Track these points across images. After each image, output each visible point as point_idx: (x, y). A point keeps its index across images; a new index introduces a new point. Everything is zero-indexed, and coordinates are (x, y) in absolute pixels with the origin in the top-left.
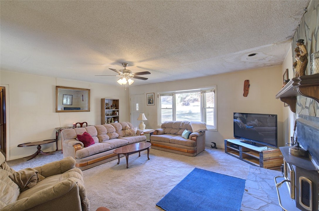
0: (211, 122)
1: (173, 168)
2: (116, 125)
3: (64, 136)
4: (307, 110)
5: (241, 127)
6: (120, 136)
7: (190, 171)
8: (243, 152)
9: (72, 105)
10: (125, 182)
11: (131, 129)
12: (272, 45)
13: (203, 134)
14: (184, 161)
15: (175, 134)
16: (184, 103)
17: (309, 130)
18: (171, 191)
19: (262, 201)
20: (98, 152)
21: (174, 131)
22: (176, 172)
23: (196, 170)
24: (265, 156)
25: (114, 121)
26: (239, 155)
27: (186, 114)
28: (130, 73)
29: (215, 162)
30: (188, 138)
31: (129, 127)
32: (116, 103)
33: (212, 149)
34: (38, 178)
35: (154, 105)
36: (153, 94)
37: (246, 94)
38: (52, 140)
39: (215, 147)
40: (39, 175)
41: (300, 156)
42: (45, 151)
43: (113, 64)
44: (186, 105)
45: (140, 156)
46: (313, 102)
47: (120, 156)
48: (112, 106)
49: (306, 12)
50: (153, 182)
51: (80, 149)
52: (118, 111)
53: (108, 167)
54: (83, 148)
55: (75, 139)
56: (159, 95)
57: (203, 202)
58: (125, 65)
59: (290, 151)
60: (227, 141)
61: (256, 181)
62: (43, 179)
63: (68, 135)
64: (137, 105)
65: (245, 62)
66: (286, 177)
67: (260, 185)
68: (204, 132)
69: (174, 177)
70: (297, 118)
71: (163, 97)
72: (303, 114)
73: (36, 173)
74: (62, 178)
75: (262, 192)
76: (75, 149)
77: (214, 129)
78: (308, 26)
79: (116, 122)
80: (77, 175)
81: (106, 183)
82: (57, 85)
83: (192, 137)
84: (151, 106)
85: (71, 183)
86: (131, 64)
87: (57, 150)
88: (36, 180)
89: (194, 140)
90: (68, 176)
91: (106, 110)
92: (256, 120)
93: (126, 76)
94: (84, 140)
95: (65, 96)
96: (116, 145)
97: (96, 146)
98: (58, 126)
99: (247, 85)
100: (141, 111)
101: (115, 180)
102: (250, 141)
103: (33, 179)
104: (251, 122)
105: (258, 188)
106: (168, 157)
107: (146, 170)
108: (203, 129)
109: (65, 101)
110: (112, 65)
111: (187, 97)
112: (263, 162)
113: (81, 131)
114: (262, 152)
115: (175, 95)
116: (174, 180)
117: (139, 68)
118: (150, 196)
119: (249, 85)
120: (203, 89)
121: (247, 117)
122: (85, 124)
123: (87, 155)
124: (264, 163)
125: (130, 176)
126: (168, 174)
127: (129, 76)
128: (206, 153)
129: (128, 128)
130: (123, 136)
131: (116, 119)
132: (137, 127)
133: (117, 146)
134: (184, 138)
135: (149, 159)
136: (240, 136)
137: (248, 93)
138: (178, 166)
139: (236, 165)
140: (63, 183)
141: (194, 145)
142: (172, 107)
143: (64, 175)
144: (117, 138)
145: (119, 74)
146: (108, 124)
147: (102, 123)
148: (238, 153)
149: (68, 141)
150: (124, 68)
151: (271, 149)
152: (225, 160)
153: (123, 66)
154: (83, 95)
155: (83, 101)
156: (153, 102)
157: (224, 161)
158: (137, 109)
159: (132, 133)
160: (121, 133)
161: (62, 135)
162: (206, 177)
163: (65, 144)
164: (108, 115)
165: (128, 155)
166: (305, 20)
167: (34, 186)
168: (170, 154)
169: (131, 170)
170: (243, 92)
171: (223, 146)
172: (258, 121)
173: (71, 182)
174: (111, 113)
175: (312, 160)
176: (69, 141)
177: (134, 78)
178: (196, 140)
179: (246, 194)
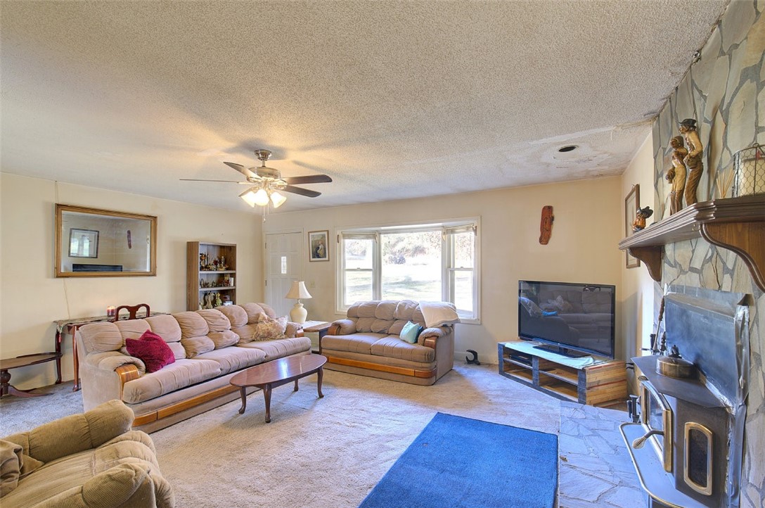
0: (465, 303)
1: (384, 416)
2: (232, 313)
3: (84, 344)
4: (696, 276)
5: (532, 313)
6: (241, 341)
7: (428, 422)
8: (541, 372)
9: (97, 257)
10: (267, 458)
11: (271, 321)
12: (612, 128)
13: (450, 331)
14: (408, 397)
15: (384, 333)
16: (393, 257)
17: (702, 319)
18: (387, 474)
19: (601, 481)
20: (186, 385)
21: (381, 325)
22: (393, 426)
23: (440, 417)
24: (591, 378)
25: (223, 302)
26: (531, 379)
27: (398, 283)
28: (276, 177)
29: (479, 398)
30: (416, 342)
31: (266, 316)
32: (227, 255)
33: (468, 366)
34: (23, 468)
35: (329, 260)
36: (326, 233)
37: (545, 238)
38: (45, 354)
39: (474, 360)
40: (26, 458)
41: (682, 377)
42: (21, 387)
43: (230, 151)
44: (396, 263)
45: (296, 389)
46: (714, 259)
47: (248, 390)
48: (216, 263)
49: (699, 59)
50: (341, 454)
51: (134, 377)
52: (233, 275)
53: (216, 421)
54: (143, 374)
55: (119, 350)
56: (341, 236)
57: (468, 494)
58: (263, 154)
59: (658, 367)
60: (504, 346)
61: (579, 436)
62: (38, 468)
63: (98, 339)
64: (284, 259)
65: (548, 165)
66: (646, 424)
67: (591, 444)
68: (452, 326)
69: (389, 439)
70: (666, 292)
71: (351, 240)
72: (681, 284)
73: (17, 451)
74: (98, 463)
75: (597, 460)
76: (122, 378)
77: (472, 318)
78: (700, 92)
79: (228, 304)
80: (142, 451)
81: (215, 465)
82: (60, 202)
83: (426, 338)
84: (319, 264)
85: (134, 474)
86: (279, 154)
87: (59, 382)
88: (16, 472)
89: (430, 345)
90: (114, 455)
91: (200, 272)
92: (559, 298)
93: (265, 184)
94: (147, 352)
95: (76, 233)
96: (234, 365)
97: (180, 367)
98: (64, 316)
99: (548, 217)
100: (294, 276)
101: (239, 456)
102: (554, 344)
103: (7, 470)
104: (548, 303)
105: (586, 453)
106: (370, 389)
107: (317, 425)
108: (450, 319)
109: (74, 247)
110: (227, 154)
111: (397, 242)
112: (586, 391)
113: (136, 329)
114: (583, 370)
115: (380, 237)
116: (390, 444)
117: (298, 166)
118: (339, 491)
119: (552, 219)
120: (449, 224)
121: (538, 290)
122: (143, 310)
123: (156, 392)
124: (587, 395)
125: (279, 442)
126: (373, 431)
127: (275, 186)
128: (457, 375)
129: (264, 318)
130: (250, 339)
131: (228, 294)
132: (287, 317)
133: (237, 365)
134: (404, 341)
135: (321, 396)
136: (532, 334)
137: (549, 237)
138: (396, 410)
139: (526, 402)
140: (109, 476)
141: (431, 358)
142: (371, 268)
143: (102, 451)
144: (235, 345)
145: (248, 179)
146: (207, 308)
147: (191, 307)
148: (528, 373)
149: (96, 356)
150: (259, 164)
151: (601, 363)
152: (502, 390)
153: (259, 158)
154: (129, 232)
155: (130, 247)
156: (325, 253)
157: (499, 393)
158: (284, 271)
159: (273, 331)
160: (247, 332)
161: (80, 340)
162: (465, 433)
163: (88, 364)
164: (206, 285)
165: (270, 390)
166: (694, 78)
167: (12, 489)
168: (372, 382)
169: (279, 426)
170: (539, 234)
171: (494, 357)
172: (565, 299)
173: (134, 472)
174: (215, 279)
175: (706, 385)
176: (101, 358)
177: (285, 190)
178: (434, 346)
179: (565, 468)
